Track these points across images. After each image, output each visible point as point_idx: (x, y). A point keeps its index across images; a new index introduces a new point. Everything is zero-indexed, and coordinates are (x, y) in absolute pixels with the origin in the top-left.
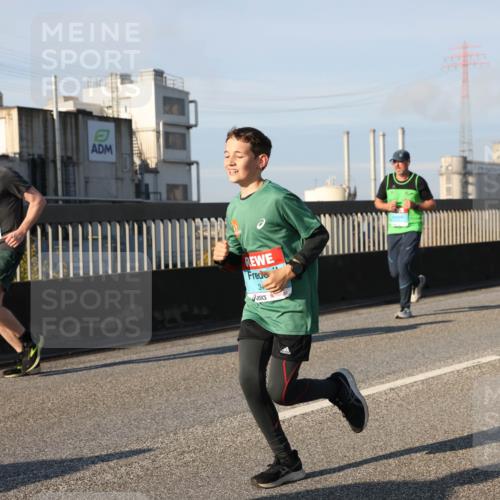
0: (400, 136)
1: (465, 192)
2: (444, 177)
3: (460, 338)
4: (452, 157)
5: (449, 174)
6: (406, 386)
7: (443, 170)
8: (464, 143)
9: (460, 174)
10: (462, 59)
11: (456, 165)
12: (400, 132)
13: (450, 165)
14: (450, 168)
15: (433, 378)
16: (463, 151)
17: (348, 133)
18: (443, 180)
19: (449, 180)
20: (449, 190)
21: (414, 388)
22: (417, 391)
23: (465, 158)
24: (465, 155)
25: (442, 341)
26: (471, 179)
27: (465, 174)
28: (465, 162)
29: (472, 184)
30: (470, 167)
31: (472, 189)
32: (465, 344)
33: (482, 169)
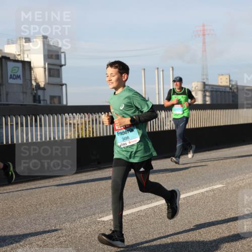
0: (171, 71)
1: (204, 100)
2: (194, 92)
3: (203, 176)
4: (198, 82)
5: (196, 91)
7: (193, 89)
8: (204, 75)
9: (202, 91)
10: (202, 32)
11: (200, 86)
12: (171, 69)
13: (197, 86)
14: (197, 88)
15: (189, 196)
16: (204, 79)
17: (144, 69)
19: (196, 94)
23: (204, 83)
24: (204, 81)
25: (193, 177)
26: (208, 94)
27: (204, 91)
28: (205, 85)
29: (208, 96)
30: (207, 87)
31: (208, 99)
32: (206, 179)
33: (213, 88)
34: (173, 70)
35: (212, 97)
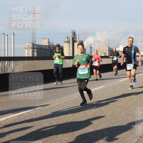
0: (13, 36)
1: (33, 54)
2: (27, 49)
4: (29, 43)
5: (28, 48)
6: (12, 118)
7: (27, 47)
8: (33, 38)
11: (31, 45)
12: (13, 34)
14: (29, 46)
15: (20, 115)
18: (26, 50)
19: (28, 50)
20: (28, 53)
21: (14, 119)
22: (15, 119)
23: (33, 43)
24: (34, 42)
25: (24, 102)
26: (35, 50)
27: (33, 48)
28: (33, 44)
29: (35, 52)
30: (35, 46)
31: (35, 53)
32: (32, 103)
33: (39, 47)
34: (14, 35)
35: (37, 52)
